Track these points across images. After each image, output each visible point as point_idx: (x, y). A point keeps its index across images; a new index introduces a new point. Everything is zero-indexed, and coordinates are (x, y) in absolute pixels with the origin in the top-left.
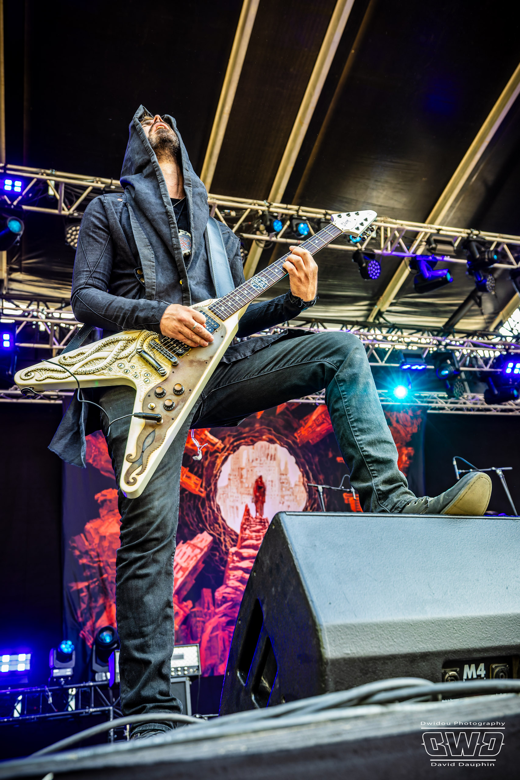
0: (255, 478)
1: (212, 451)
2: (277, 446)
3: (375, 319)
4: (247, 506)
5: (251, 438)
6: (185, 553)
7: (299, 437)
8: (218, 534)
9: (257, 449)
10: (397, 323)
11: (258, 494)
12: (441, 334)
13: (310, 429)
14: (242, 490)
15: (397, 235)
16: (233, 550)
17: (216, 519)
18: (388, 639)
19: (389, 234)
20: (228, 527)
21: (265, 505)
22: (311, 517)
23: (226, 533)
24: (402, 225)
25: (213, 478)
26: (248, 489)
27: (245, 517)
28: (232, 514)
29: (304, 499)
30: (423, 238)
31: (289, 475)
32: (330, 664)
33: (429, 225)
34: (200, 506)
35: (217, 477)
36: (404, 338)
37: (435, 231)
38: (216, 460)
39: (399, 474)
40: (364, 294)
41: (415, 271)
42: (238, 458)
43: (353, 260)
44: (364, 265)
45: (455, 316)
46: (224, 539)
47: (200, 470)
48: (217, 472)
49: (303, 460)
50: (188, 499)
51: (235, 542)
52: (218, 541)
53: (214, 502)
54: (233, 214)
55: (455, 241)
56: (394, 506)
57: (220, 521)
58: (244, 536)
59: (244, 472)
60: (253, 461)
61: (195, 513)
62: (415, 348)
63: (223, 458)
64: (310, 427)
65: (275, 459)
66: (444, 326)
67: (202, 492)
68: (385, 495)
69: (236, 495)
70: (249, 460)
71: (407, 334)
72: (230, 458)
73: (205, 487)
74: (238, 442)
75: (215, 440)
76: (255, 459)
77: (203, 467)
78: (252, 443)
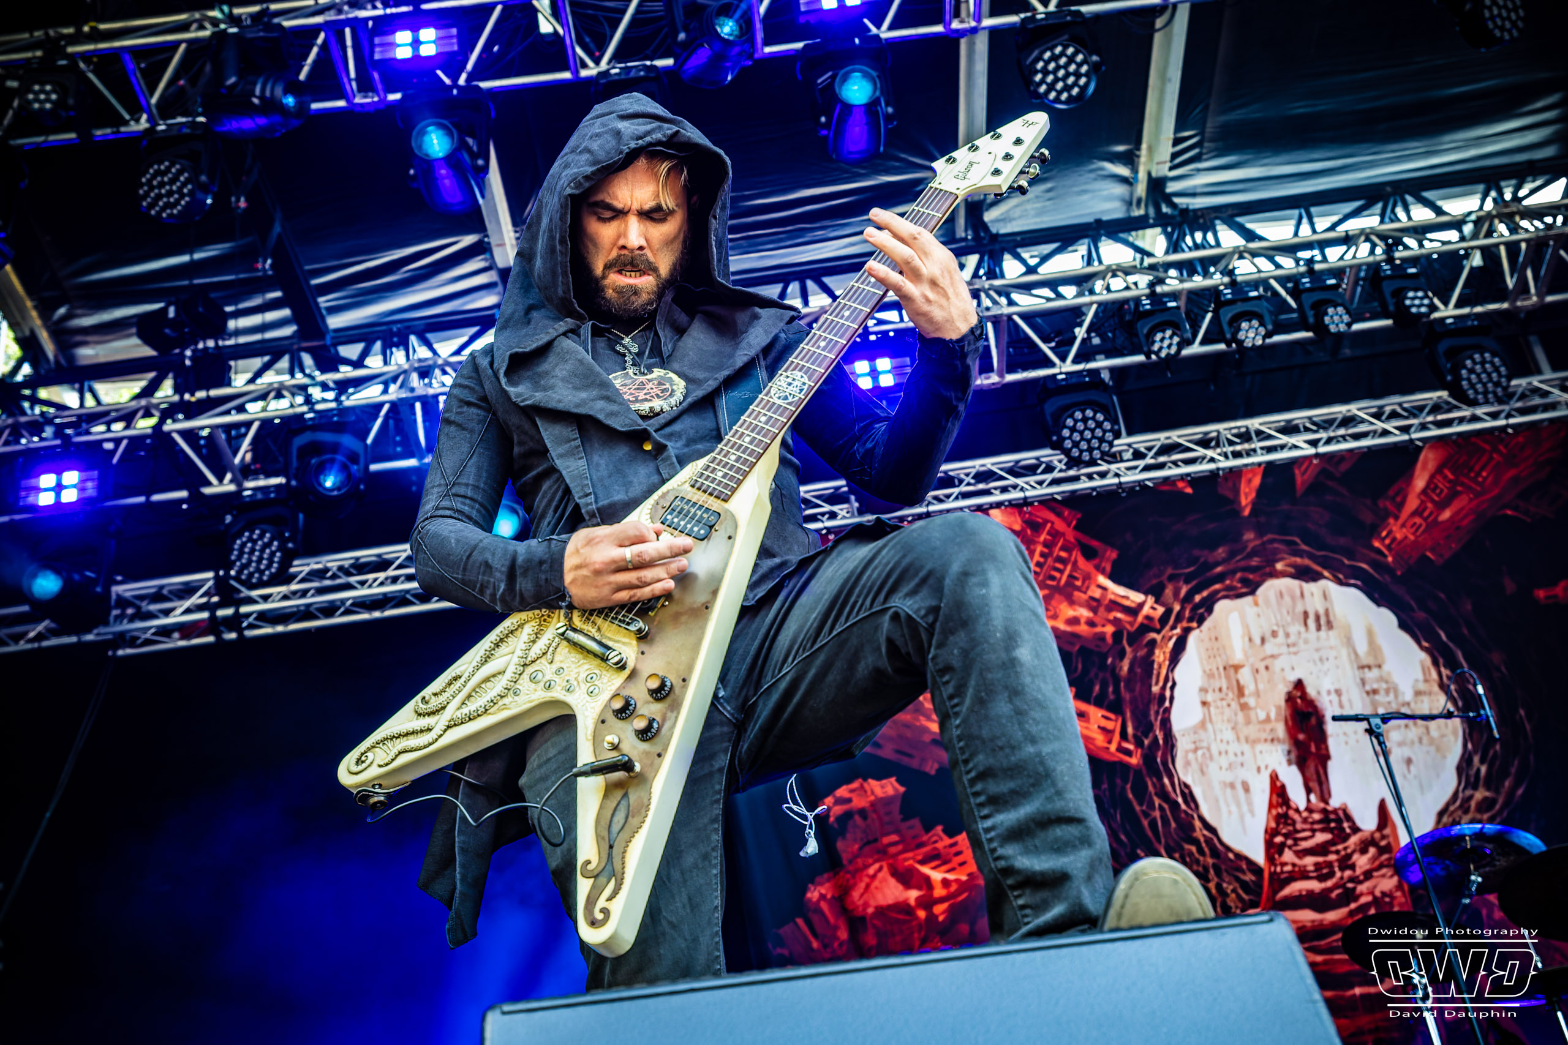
1: (1132, 629)
2: (1328, 585)
4: (1274, 778)
5: (1241, 575)
7: (1388, 547)
9: (1267, 602)
11: (1301, 737)
13: (1418, 520)
14: (1252, 731)
17: (1185, 828)
20: (1228, 849)
23: (1224, 866)
25: (1153, 707)
26: (1268, 727)
27: (1274, 812)
28: (1234, 808)
31: (1386, 667)
34: (1131, 796)
35: (1167, 704)
38: (1151, 653)
42: (1216, 639)
46: (1219, 887)
47: (1111, 689)
48: (1164, 688)
49: (1421, 615)
51: (1253, 894)
53: (1170, 775)
57: (1200, 832)
58: (1279, 869)
59: (1245, 676)
63: (1171, 644)
64: (1417, 513)
67: (1129, 753)
69: (1234, 747)
70: (1250, 640)
72: (1192, 639)
73: (1135, 736)
74: (1205, 594)
75: (1136, 597)
76: (1268, 635)
77: (1117, 680)
78: (1251, 588)
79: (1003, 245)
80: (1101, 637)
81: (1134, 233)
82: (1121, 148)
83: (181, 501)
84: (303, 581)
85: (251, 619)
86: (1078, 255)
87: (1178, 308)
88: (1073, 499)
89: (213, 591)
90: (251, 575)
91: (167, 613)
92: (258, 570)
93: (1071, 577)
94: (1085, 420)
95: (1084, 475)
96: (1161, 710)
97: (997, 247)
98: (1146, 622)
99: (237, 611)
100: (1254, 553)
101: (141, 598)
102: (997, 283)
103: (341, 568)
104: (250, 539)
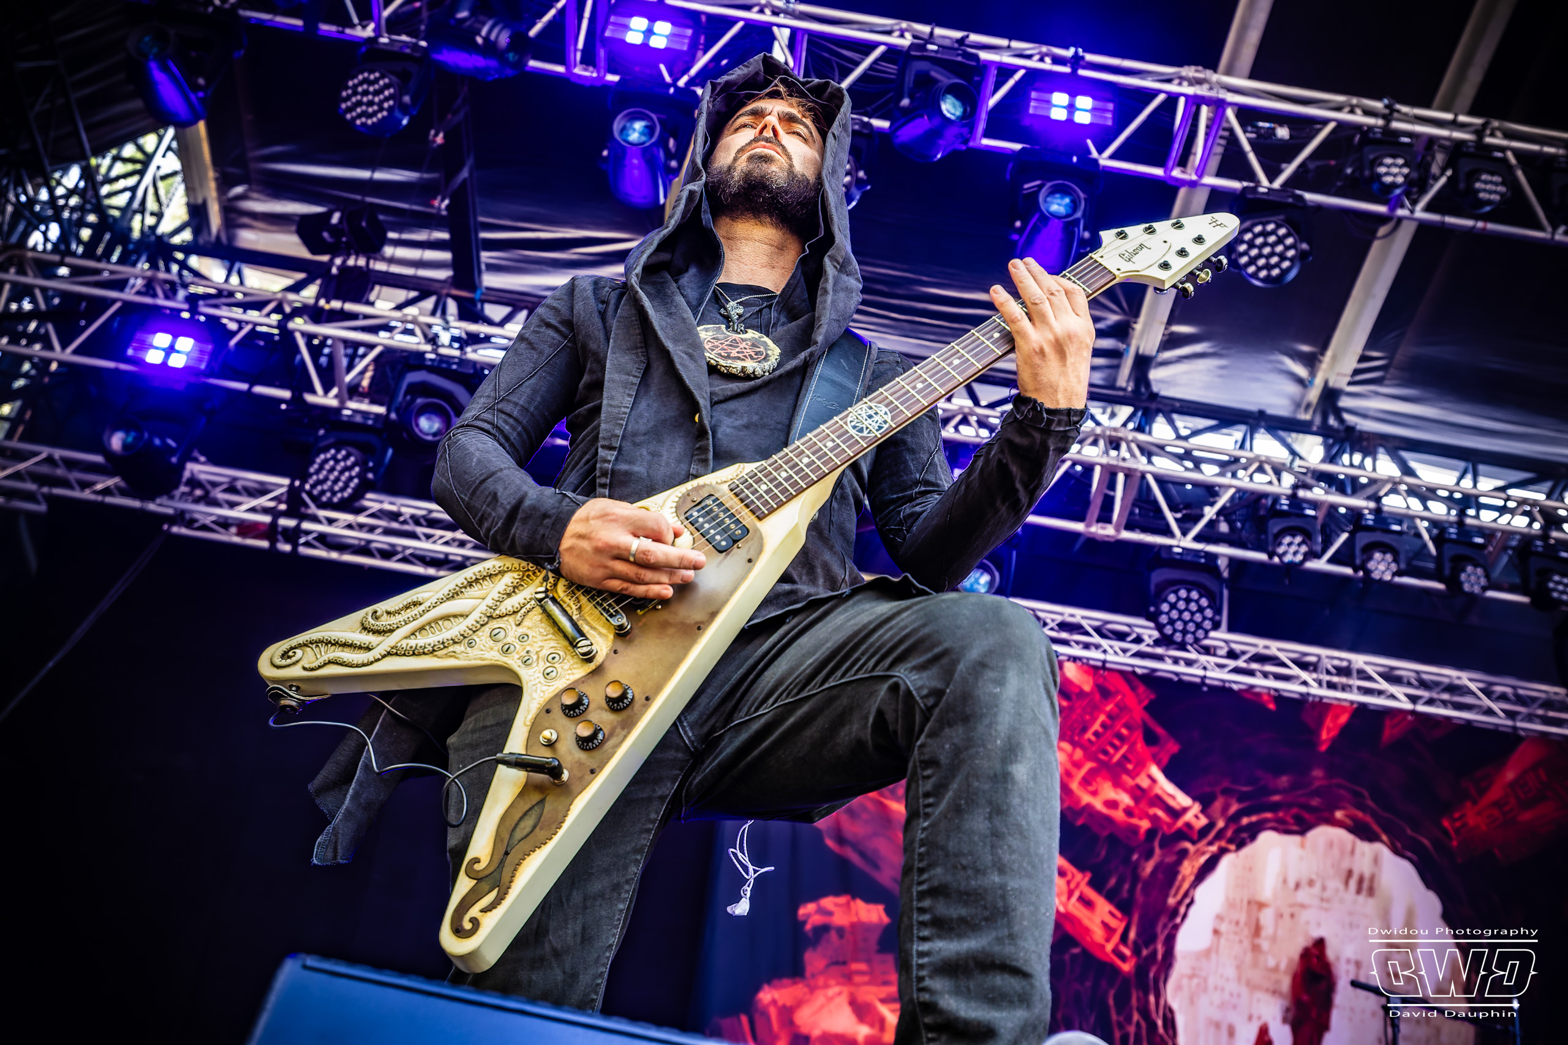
1: (1168, 832)
2: (1382, 850)
4: (1263, 1030)
5: (1296, 811)
7: (1457, 831)
9: (1315, 848)
13: (1496, 813)
14: (1256, 975)
25: (1163, 920)
26: (1274, 977)
35: (1178, 920)
38: (1179, 862)
42: (1250, 869)
47: (1126, 886)
48: (1180, 903)
50: (1077, 970)
53: (1158, 994)
59: (1267, 917)
63: (1203, 860)
64: (1496, 805)
65: (1371, 892)
67: (1122, 957)
69: (1232, 986)
70: (1285, 881)
72: (1226, 861)
73: (1135, 943)
74: (1254, 819)
75: (1182, 799)
76: (1304, 882)
77: (1135, 877)
78: (1300, 827)
79: (1161, 406)
80: (1135, 829)
81: (1294, 435)
82: (1305, 348)
83: (282, 401)
84: (372, 515)
85: (310, 537)
86: (1232, 440)
87: (1315, 518)
88: (1151, 679)
89: (284, 498)
90: (323, 492)
91: (232, 505)
92: (331, 490)
93: (1124, 757)
94: (1188, 600)
95: (1169, 657)
96: (1170, 925)
97: (1153, 406)
98: (1185, 829)
99: (298, 525)
100: (1317, 793)
101: (215, 484)
102: (1142, 437)
103: (413, 517)
104: (334, 458)
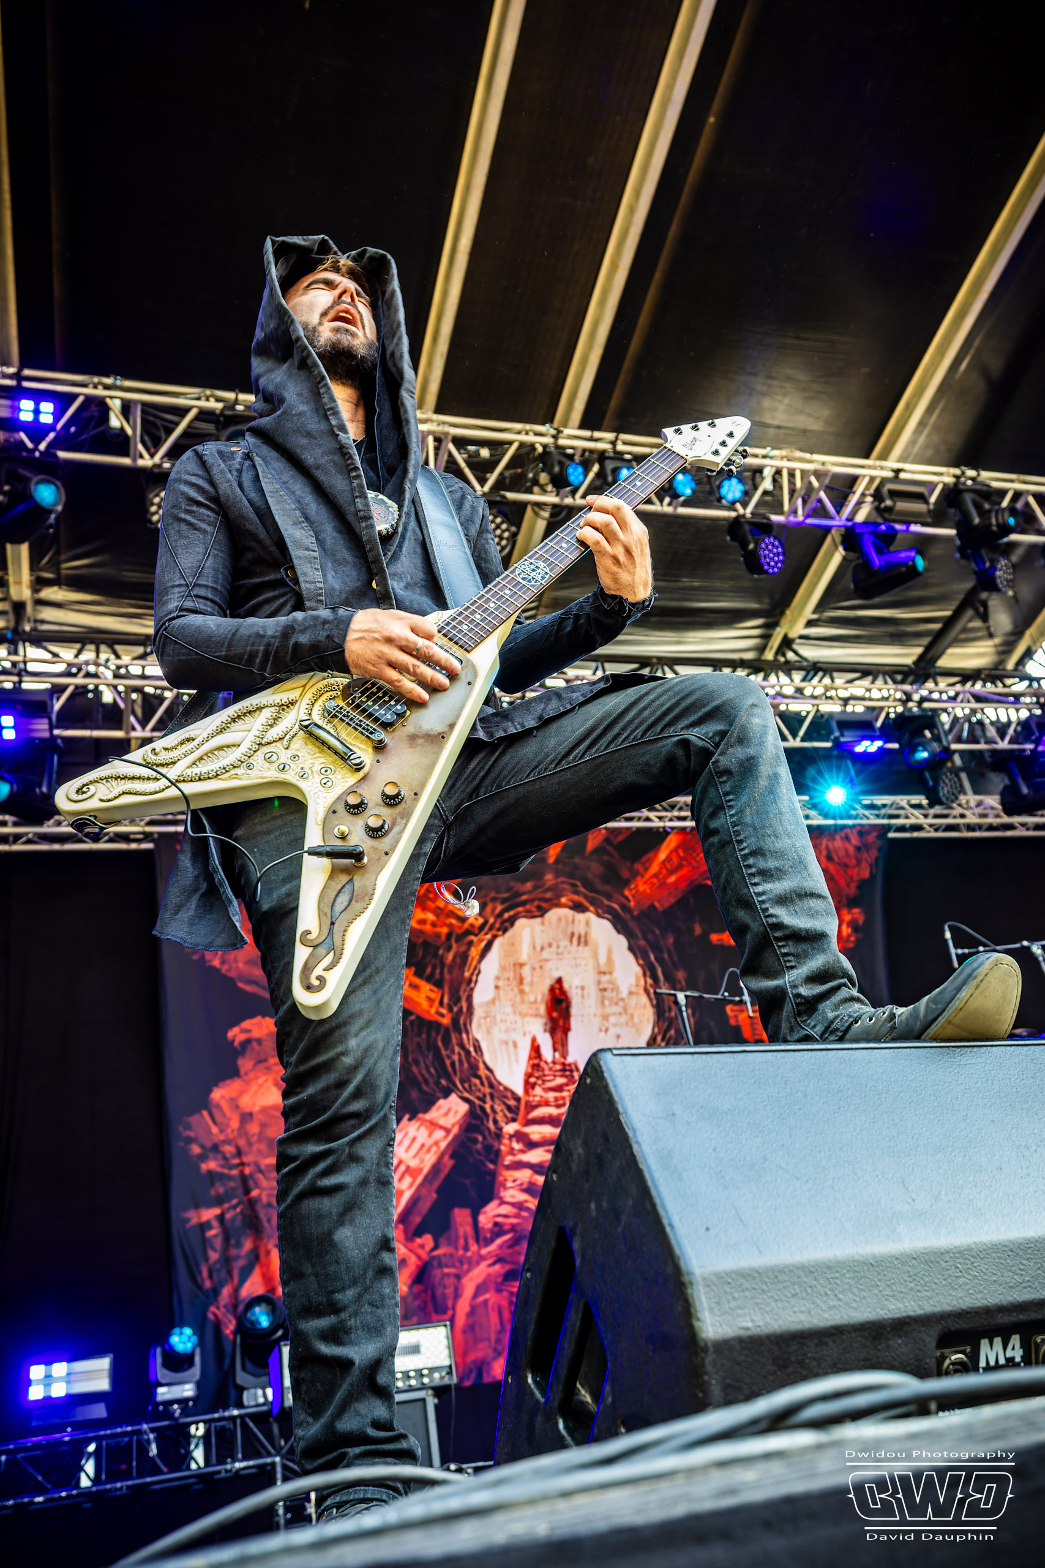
0: (548, 983)
1: (460, 932)
2: (591, 916)
3: (777, 653)
4: (534, 1040)
5: (536, 903)
6: (414, 1139)
7: (634, 896)
8: (479, 1098)
9: (550, 924)
10: (822, 660)
11: (555, 1015)
12: (911, 678)
13: (655, 880)
14: (524, 1008)
15: (816, 484)
16: (510, 1128)
17: (474, 1069)
18: (826, 1294)
19: (798, 483)
20: (500, 1084)
21: (571, 1036)
22: (664, 1057)
23: (496, 1095)
24: (823, 464)
25: (463, 987)
26: (535, 1006)
27: (531, 1062)
28: (506, 1058)
29: (648, 1021)
30: (867, 488)
31: (615, 974)
32: (711, 1350)
33: (878, 463)
34: (440, 1044)
35: (472, 985)
36: (836, 689)
37: (891, 474)
38: (469, 949)
39: (839, 961)
40: (755, 606)
41: (852, 555)
42: (513, 944)
43: (728, 538)
44: (751, 546)
45: (936, 643)
46: (492, 1108)
47: (438, 971)
48: (472, 974)
49: (642, 943)
50: (416, 1029)
51: (513, 1113)
52: (479, 1111)
53: (467, 1033)
54: (485, 453)
55: (931, 492)
56: (829, 1027)
57: (482, 1072)
58: (531, 1099)
59: (526, 972)
60: (542, 949)
61: (430, 1057)
62: (859, 708)
63: (483, 944)
64: (655, 876)
65: (586, 943)
66: (915, 663)
67: (442, 1015)
68: (810, 1006)
69: (511, 1018)
70: (534, 948)
71: (843, 681)
72: (497, 944)
73: (448, 1004)
74: (511, 913)
77: (443, 965)
78: (541, 912)
80: (438, 935)
98: (470, 927)
100: (549, 889)
